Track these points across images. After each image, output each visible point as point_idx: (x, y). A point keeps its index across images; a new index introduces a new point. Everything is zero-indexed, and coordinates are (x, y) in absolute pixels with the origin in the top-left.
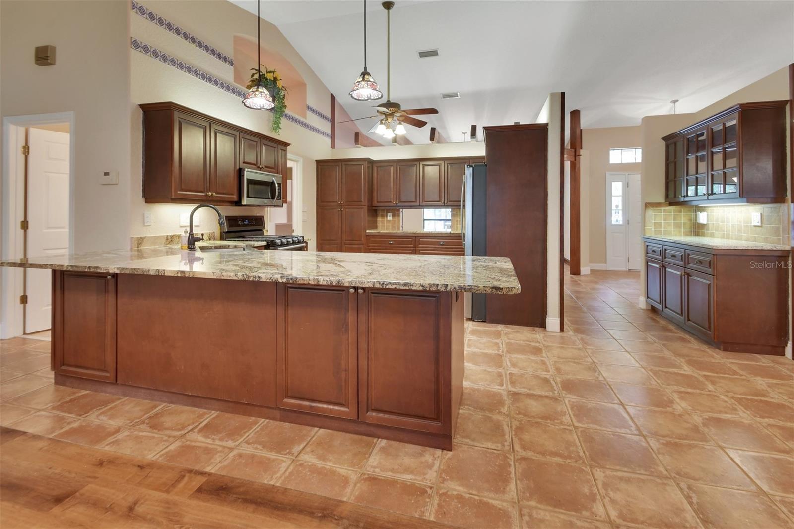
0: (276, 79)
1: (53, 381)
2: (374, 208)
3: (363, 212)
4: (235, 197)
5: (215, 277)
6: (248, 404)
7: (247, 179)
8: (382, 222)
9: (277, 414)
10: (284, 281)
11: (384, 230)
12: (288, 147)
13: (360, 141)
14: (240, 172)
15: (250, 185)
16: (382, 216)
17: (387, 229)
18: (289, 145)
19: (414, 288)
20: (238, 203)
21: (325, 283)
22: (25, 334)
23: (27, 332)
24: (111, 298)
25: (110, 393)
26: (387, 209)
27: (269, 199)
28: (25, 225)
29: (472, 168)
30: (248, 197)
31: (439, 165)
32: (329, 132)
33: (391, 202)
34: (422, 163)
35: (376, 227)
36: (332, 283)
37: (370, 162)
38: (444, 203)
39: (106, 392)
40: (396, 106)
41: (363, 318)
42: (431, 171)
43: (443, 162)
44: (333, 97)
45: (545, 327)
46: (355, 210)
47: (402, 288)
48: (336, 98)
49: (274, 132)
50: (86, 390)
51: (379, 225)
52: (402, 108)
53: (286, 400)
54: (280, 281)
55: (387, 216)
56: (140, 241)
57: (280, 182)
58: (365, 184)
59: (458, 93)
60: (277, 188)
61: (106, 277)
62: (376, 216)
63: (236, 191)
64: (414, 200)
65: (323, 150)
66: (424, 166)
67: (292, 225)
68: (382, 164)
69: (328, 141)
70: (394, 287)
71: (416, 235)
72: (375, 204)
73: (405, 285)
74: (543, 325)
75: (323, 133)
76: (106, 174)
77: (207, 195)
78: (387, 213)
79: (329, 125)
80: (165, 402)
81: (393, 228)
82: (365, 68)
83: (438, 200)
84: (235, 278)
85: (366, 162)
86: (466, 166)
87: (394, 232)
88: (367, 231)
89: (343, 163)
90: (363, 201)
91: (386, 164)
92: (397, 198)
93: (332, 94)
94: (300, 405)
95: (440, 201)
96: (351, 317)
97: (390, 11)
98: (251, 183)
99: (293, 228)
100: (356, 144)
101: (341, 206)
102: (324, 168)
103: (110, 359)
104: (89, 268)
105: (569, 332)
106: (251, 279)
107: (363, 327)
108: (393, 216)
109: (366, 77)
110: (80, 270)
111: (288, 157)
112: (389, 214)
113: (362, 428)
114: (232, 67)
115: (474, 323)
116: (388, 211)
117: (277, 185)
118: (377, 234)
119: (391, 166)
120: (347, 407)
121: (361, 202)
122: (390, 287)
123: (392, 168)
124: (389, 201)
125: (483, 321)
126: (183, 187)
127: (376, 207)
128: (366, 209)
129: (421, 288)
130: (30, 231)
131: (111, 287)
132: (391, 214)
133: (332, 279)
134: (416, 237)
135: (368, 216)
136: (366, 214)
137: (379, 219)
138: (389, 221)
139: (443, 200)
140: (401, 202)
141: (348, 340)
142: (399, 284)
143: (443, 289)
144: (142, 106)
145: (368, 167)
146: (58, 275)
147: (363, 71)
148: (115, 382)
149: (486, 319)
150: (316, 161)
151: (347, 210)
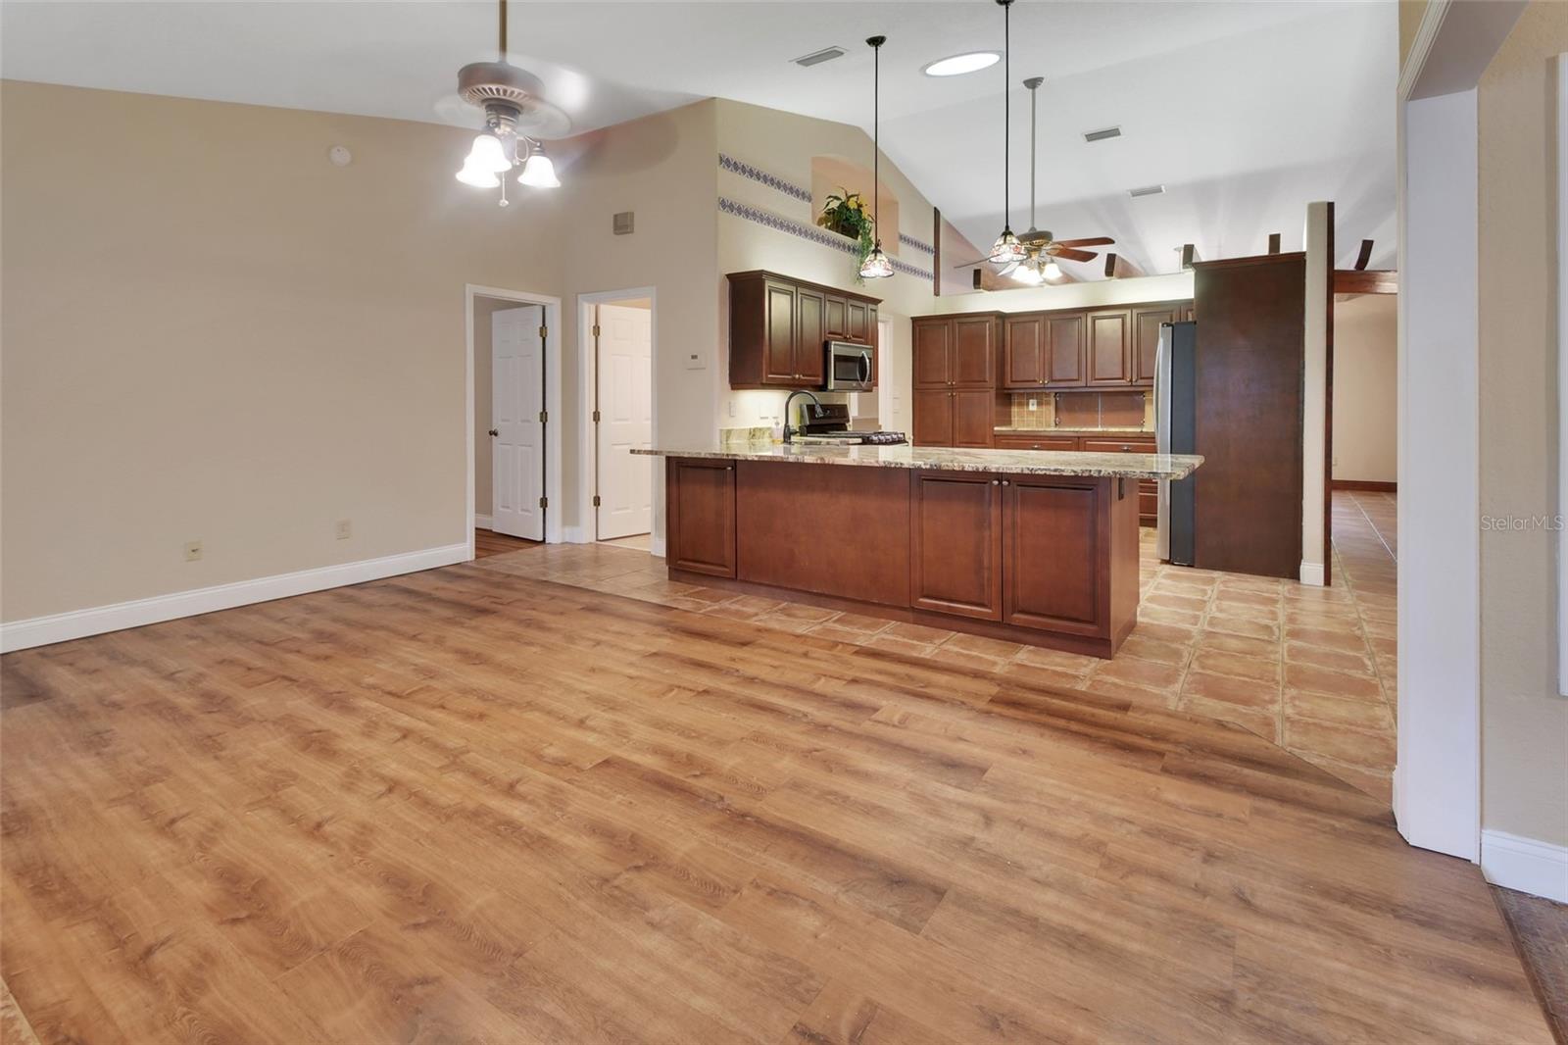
0: (860, 206)
1: (667, 577)
2: (1006, 391)
3: (990, 397)
4: (820, 381)
5: (855, 464)
6: (879, 605)
7: (835, 356)
8: (1020, 415)
9: (910, 615)
10: (928, 467)
11: (1024, 426)
12: (879, 305)
13: (982, 282)
14: (826, 346)
15: (837, 364)
16: (1020, 404)
17: (1028, 426)
18: (880, 301)
19: (1064, 474)
20: (823, 388)
21: (970, 469)
22: (597, 540)
23: (600, 538)
24: (729, 491)
25: (729, 590)
26: (1027, 394)
27: (857, 380)
28: (596, 417)
29: (1171, 328)
30: (835, 379)
31: (1123, 317)
32: (931, 270)
33: (1035, 381)
34: (1090, 315)
35: (1009, 423)
36: (977, 469)
37: (1001, 317)
38: (1131, 381)
39: (724, 589)
40: (1046, 236)
41: (1008, 512)
42: (1109, 327)
43: (1129, 311)
44: (937, 212)
45: (1298, 579)
46: (976, 395)
47: (1052, 473)
48: (941, 213)
49: (857, 283)
50: (703, 586)
51: (1015, 418)
52: (1055, 239)
53: (921, 600)
54: (924, 467)
55: (1028, 404)
56: (729, 432)
57: (871, 356)
58: (991, 353)
59: (1163, 187)
60: (868, 364)
61: (725, 469)
62: (1010, 404)
63: (820, 371)
64: (1076, 377)
65: (922, 300)
66: (1094, 320)
67: (877, 419)
68: (1020, 319)
69: (930, 284)
70: (1043, 472)
71: (1079, 435)
72: (1009, 384)
73: (1055, 470)
74: (1294, 575)
75: (923, 274)
76: (694, 357)
77: (794, 378)
78: (1028, 399)
79: (931, 257)
80: (786, 600)
81: (1039, 423)
82: (1007, 227)
83: (1121, 376)
84: (877, 465)
85: (994, 318)
86: (1160, 324)
87: (1040, 429)
88: (996, 429)
89: (955, 321)
90: (987, 379)
91: (1026, 319)
92: (1047, 373)
93: (935, 208)
94: (937, 606)
95: (1123, 379)
96: (994, 512)
97: (1037, 90)
98: (839, 361)
99: (880, 423)
100: (975, 288)
101: (952, 388)
102: (923, 328)
103: (728, 553)
104: (728, 455)
105: (1341, 586)
106: (893, 466)
107: (1007, 521)
108: (1039, 404)
109: (1008, 238)
110: (718, 457)
111: (879, 318)
112: (1031, 401)
113: (1007, 633)
114: (810, 204)
115: (1173, 567)
116: (1030, 396)
117: (868, 361)
118: (1012, 433)
119: (1035, 321)
120: (990, 608)
121: (985, 381)
122: (1039, 472)
123: (1037, 325)
124: (1032, 379)
125: (1188, 566)
126: (773, 370)
127: (1010, 389)
128: (993, 392)
129: (1073, 474)
130: (601, 423)
131: (730, 478)
132: (1035, 401)
133: (978, 465)
134: (1079, 437)
135: (997, 404)
136: (994, 400)
137: (1015, 410)
138: (1033, 412)
139: (1128, 375)
140: (1053, 381)
141: (990, 536)
142: (1049, 470)
143: (1096, 475)
144: (729, 276)
145: (997, 325)
146: (674, 464)
147: (1004, 230)
148: (734, 579)
149: (1194, 562)
150: (912, 318)
151: (962, 395)
